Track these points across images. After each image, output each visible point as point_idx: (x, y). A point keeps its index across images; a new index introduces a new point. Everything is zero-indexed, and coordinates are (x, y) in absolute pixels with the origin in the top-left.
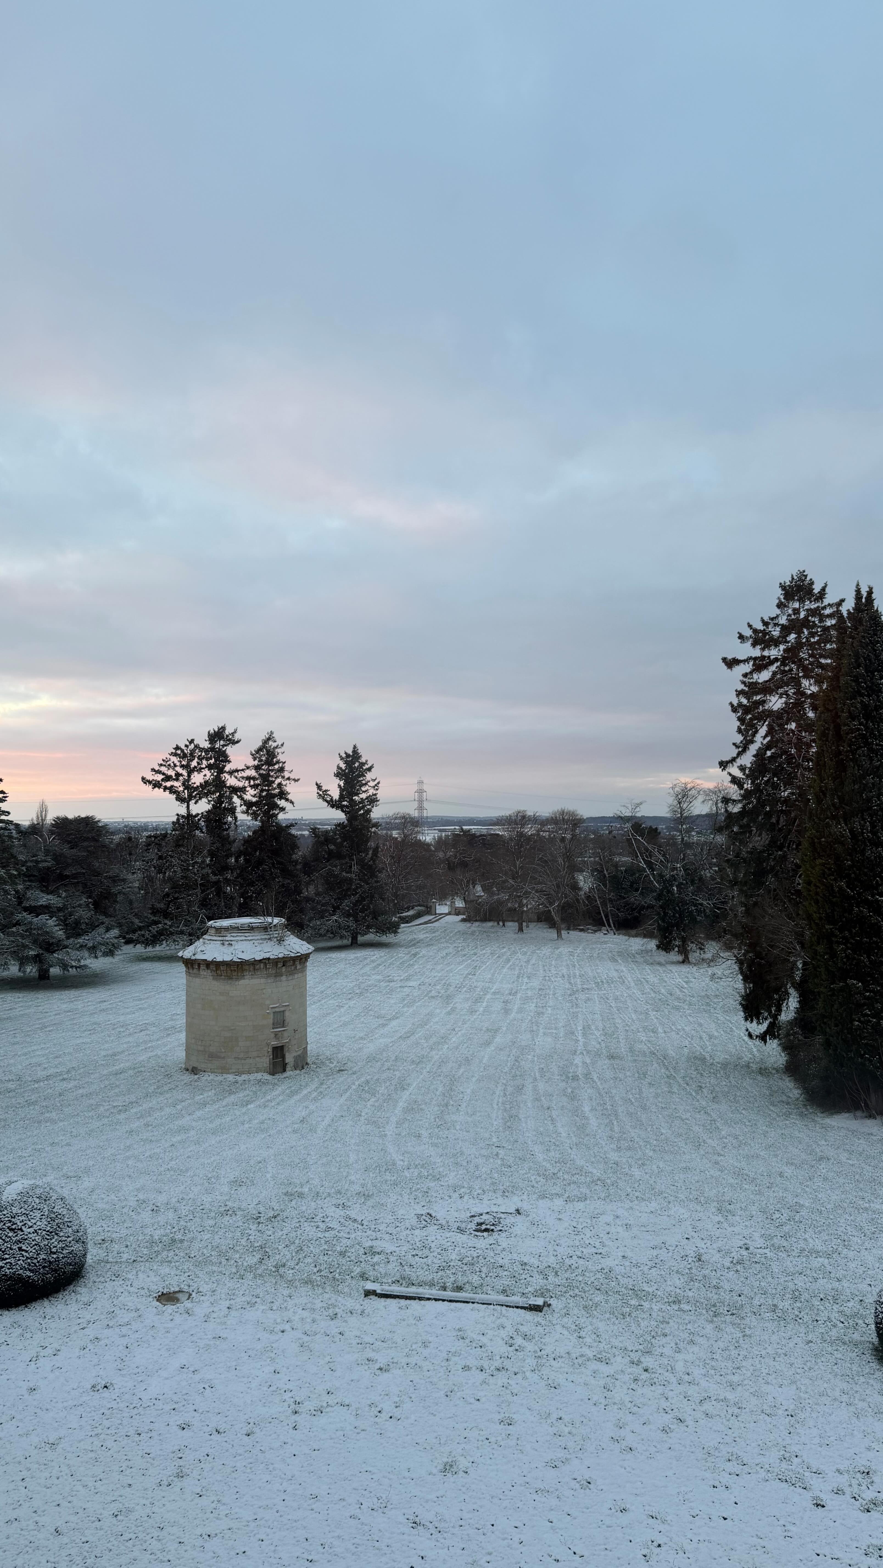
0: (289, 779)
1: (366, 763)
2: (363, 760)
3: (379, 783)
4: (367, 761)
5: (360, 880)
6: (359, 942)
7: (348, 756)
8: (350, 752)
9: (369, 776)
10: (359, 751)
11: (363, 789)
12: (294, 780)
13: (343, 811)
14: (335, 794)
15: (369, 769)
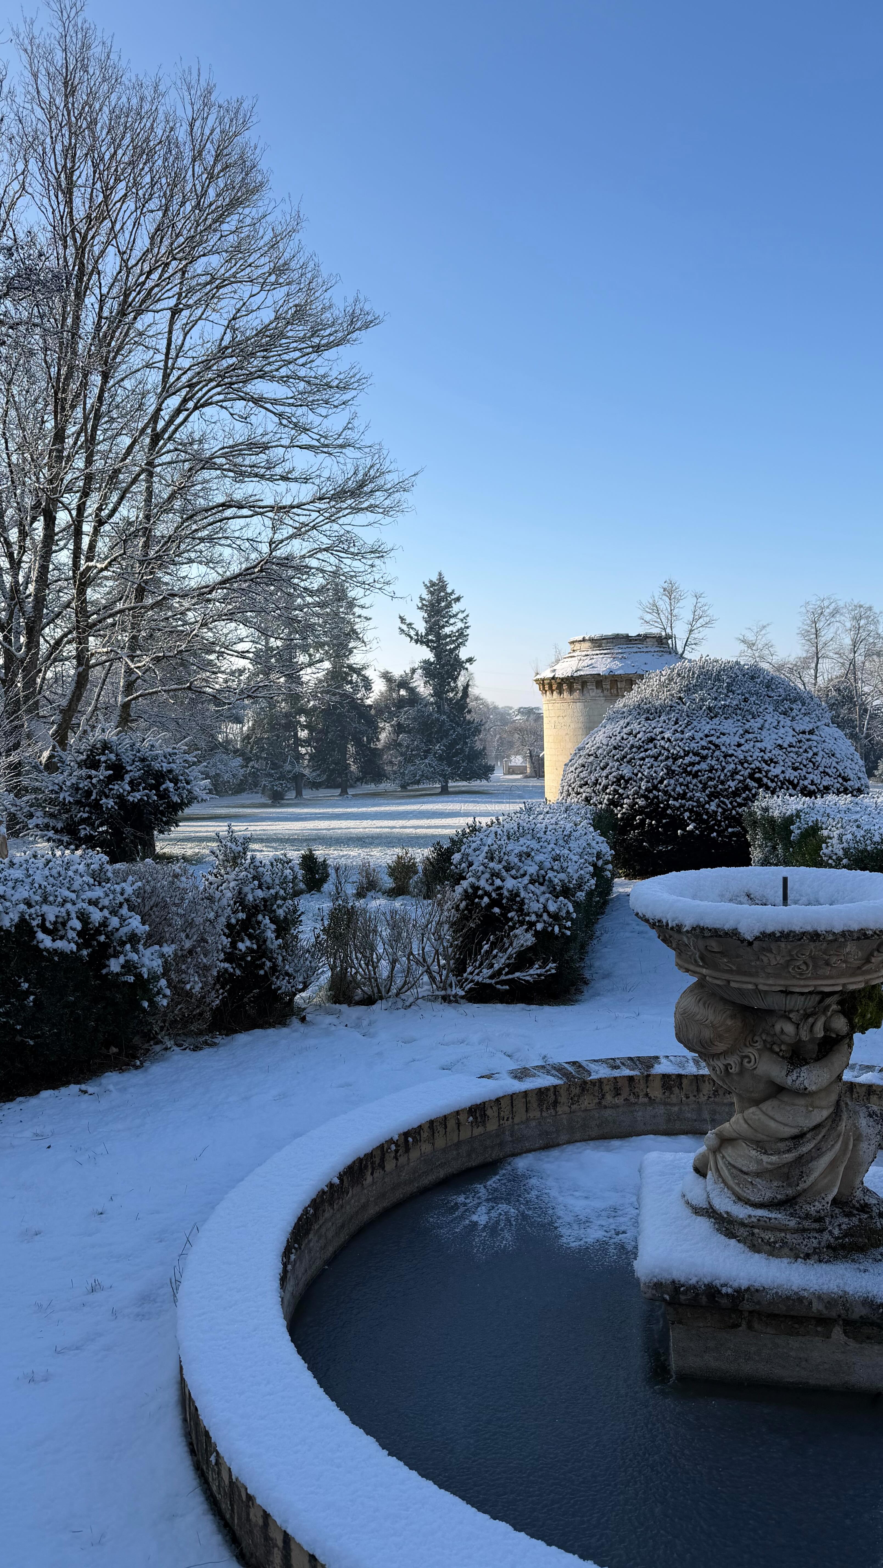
0: (359, 616)
1: (453, 593)
2: (449, 590)
3: (467, 616)
4: (453, 591)
5: (451, 721)
6: (450, 789)
7: (433, 584)
8: (435, 580)
9: (455, 608)
10: (445, 579)
11: (452, 621)
12: (366, 618)
13: (428, 646)
14: (421, 627)
15: (458, 599)
